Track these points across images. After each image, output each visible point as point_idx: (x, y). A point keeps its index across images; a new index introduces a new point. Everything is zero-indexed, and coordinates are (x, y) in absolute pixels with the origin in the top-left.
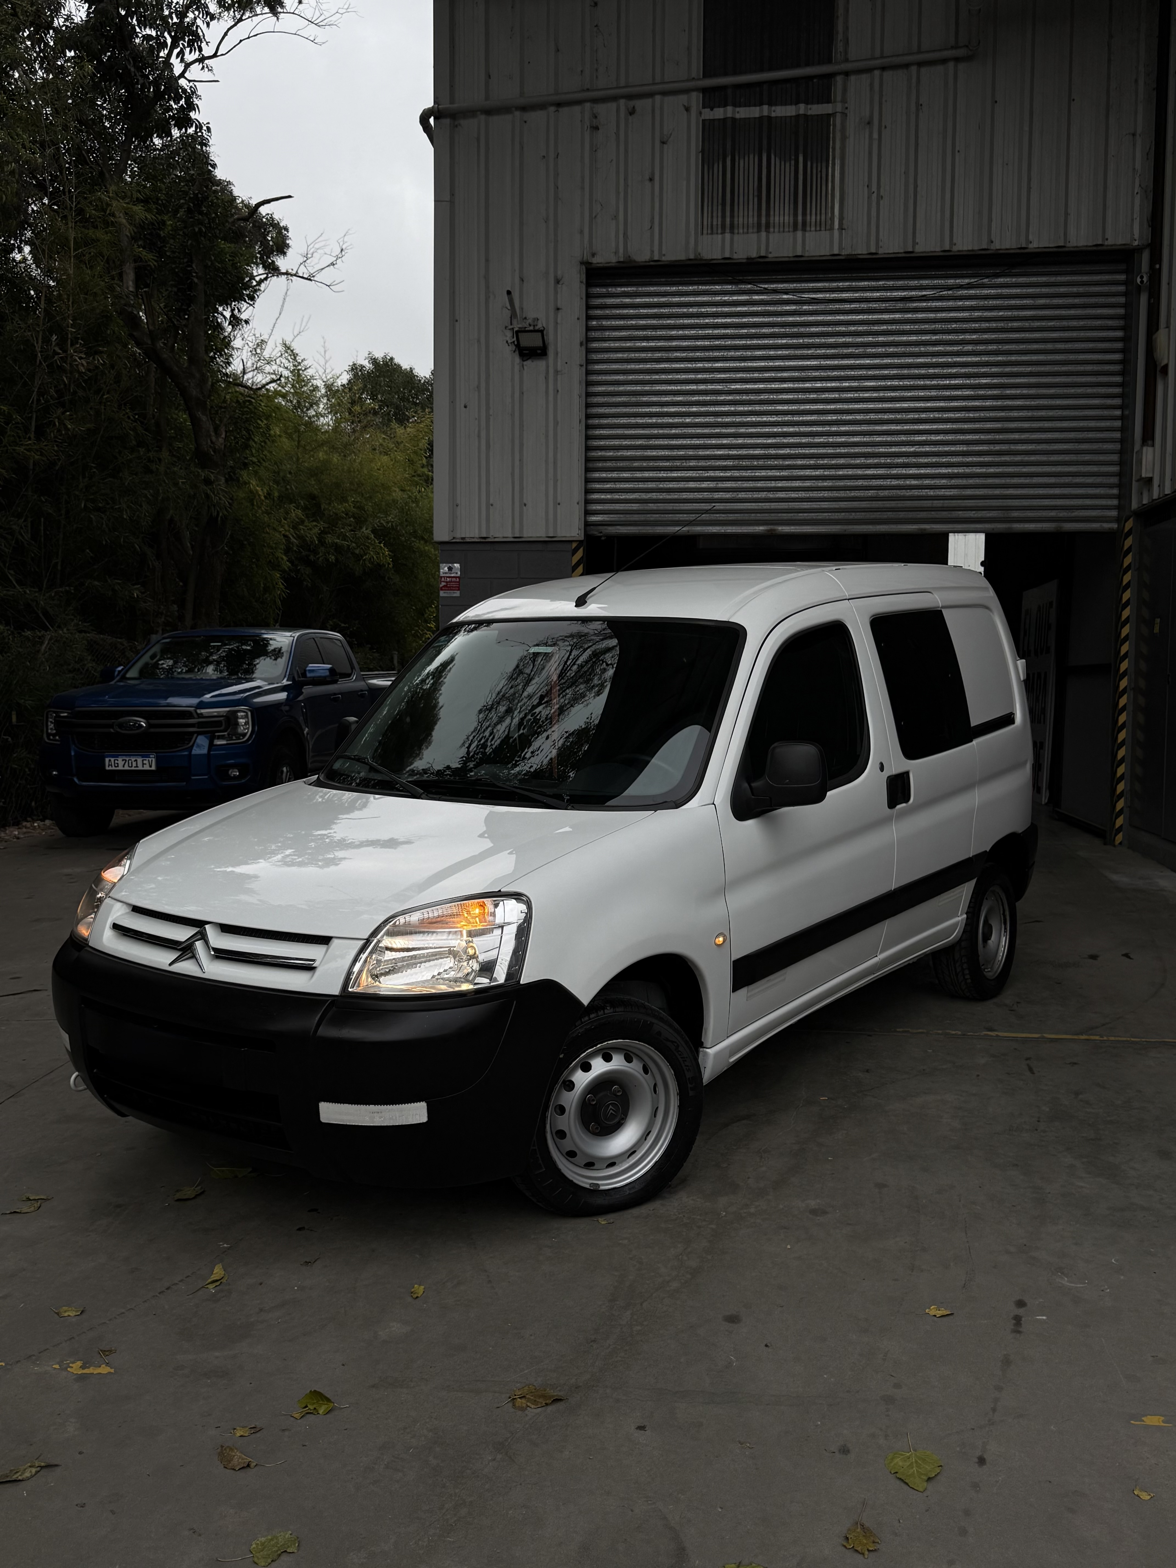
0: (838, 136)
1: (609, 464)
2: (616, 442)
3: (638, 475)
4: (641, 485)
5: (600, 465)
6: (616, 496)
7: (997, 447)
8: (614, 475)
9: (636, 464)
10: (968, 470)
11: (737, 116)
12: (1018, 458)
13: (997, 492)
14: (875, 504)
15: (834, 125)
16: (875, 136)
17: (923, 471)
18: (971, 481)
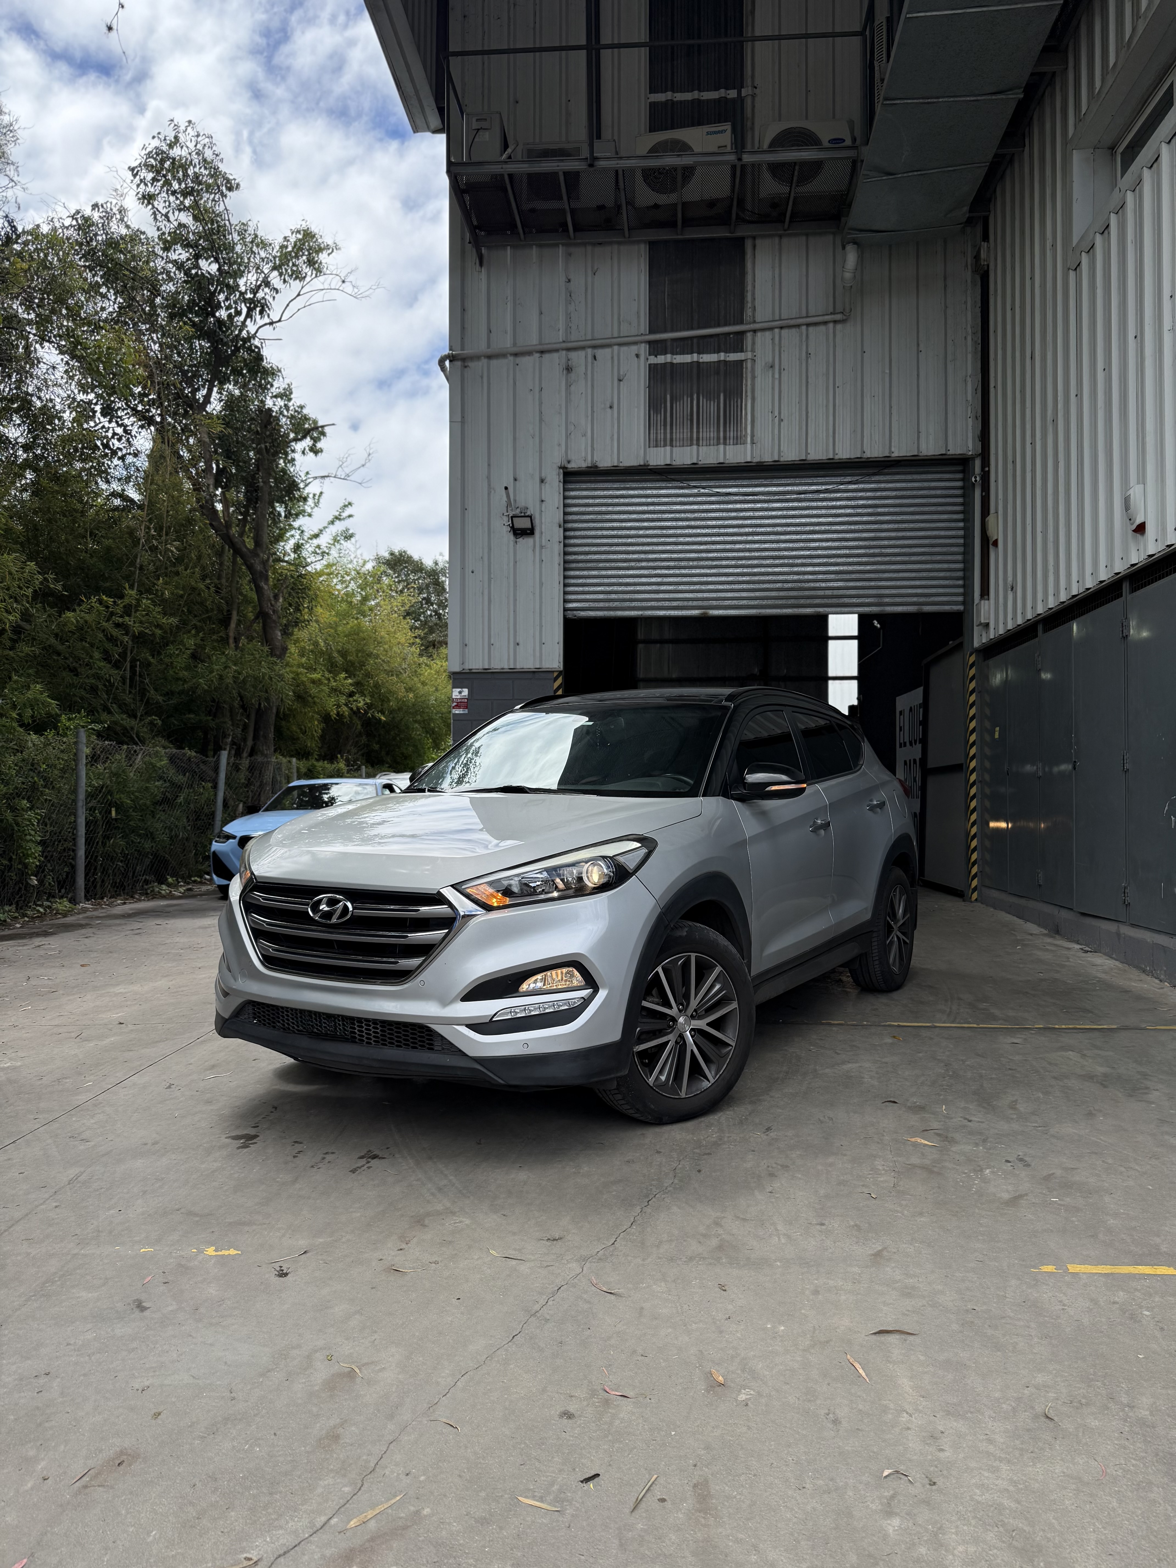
0: (749, 375)
1: (580, 565)
2: (587, 549)
3: (604, 573)
4: (606, 581)
5: (574, 565)
6: (586, 589)
7: (872, 551)
8: (585, 573)
9: (601, 565)
10: (850, 568)
11: (675, 361)
12: (887, 559)
13: (873, 583)
14: (782, 594)
15: (747, 368)
16: (777, 376)
17: (817, 569)
18: (853, 576)
